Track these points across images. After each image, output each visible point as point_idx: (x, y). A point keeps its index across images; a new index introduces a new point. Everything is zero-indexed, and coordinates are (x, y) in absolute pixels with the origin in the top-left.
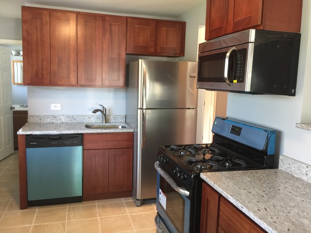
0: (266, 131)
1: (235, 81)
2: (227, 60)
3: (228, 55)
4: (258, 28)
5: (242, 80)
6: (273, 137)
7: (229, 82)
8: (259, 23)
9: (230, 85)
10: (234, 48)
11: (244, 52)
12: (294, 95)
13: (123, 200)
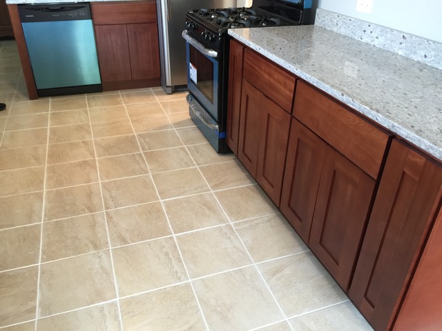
13: (151, 89)
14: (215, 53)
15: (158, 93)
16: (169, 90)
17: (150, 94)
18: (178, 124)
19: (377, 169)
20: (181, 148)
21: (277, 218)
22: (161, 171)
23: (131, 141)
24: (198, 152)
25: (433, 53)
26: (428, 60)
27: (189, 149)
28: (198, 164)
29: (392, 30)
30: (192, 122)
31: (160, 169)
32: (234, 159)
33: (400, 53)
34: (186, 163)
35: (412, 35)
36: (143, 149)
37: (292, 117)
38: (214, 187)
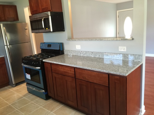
0: (59, 43)
1: (47, 29)
2: (43, 22)
3: (43, 20)
4: (51, 11)
5: (49, 28)
6: (61, 45)
7: (45, 29)
8: (51, 9)
9: (45, 30)
10: (44, 18)
11: (48, 19)
12: (64, 31)
13: (6, 87)
14: (39, 68)
15: (10, 88)
16: (14, 85)
17: (7, 89)
18: (24, 96)
19: (107, 83)
20: (31, 103)
21: (77, 112)
22: (29, 113)
23: (10, 107)
24: (38, 102)
25: (101, 55)
26: (100, 57)
27: (35, 102)
28: (41, 106)
29: (88, 52)
30: (29, 93)
31: (28, 113)
32: (52, 100)
33: (92, 56)
34: (36, 107)
35: (94, 52)
36: (17, 108)
37: (76, 78)
38: (51, 111)
